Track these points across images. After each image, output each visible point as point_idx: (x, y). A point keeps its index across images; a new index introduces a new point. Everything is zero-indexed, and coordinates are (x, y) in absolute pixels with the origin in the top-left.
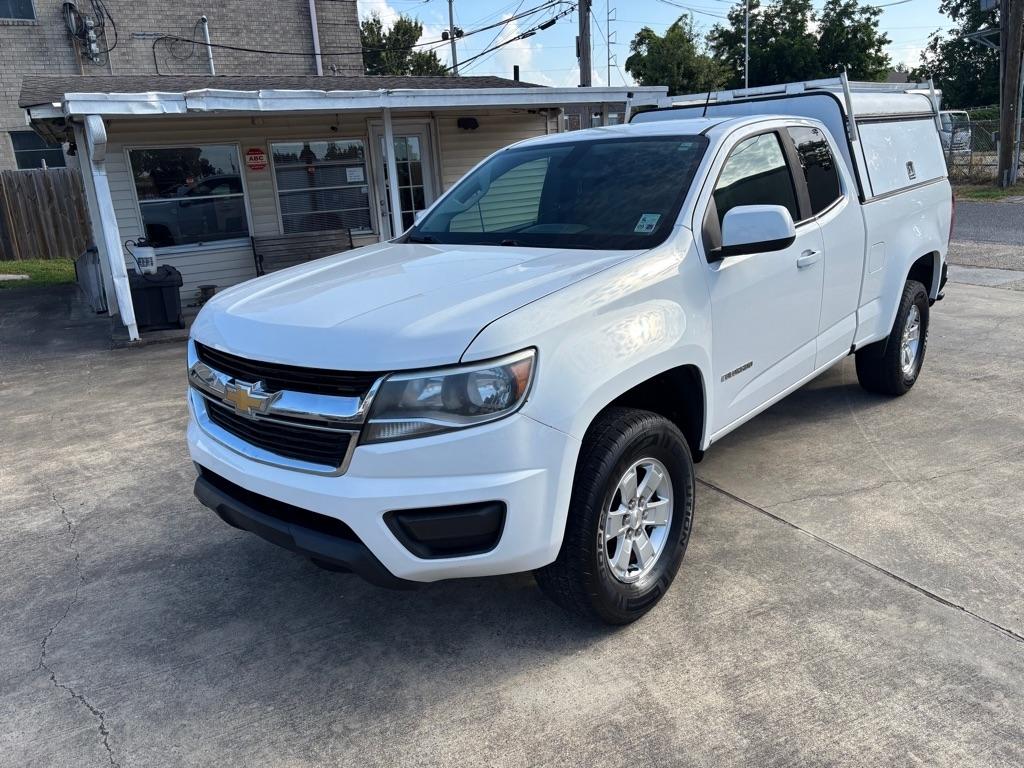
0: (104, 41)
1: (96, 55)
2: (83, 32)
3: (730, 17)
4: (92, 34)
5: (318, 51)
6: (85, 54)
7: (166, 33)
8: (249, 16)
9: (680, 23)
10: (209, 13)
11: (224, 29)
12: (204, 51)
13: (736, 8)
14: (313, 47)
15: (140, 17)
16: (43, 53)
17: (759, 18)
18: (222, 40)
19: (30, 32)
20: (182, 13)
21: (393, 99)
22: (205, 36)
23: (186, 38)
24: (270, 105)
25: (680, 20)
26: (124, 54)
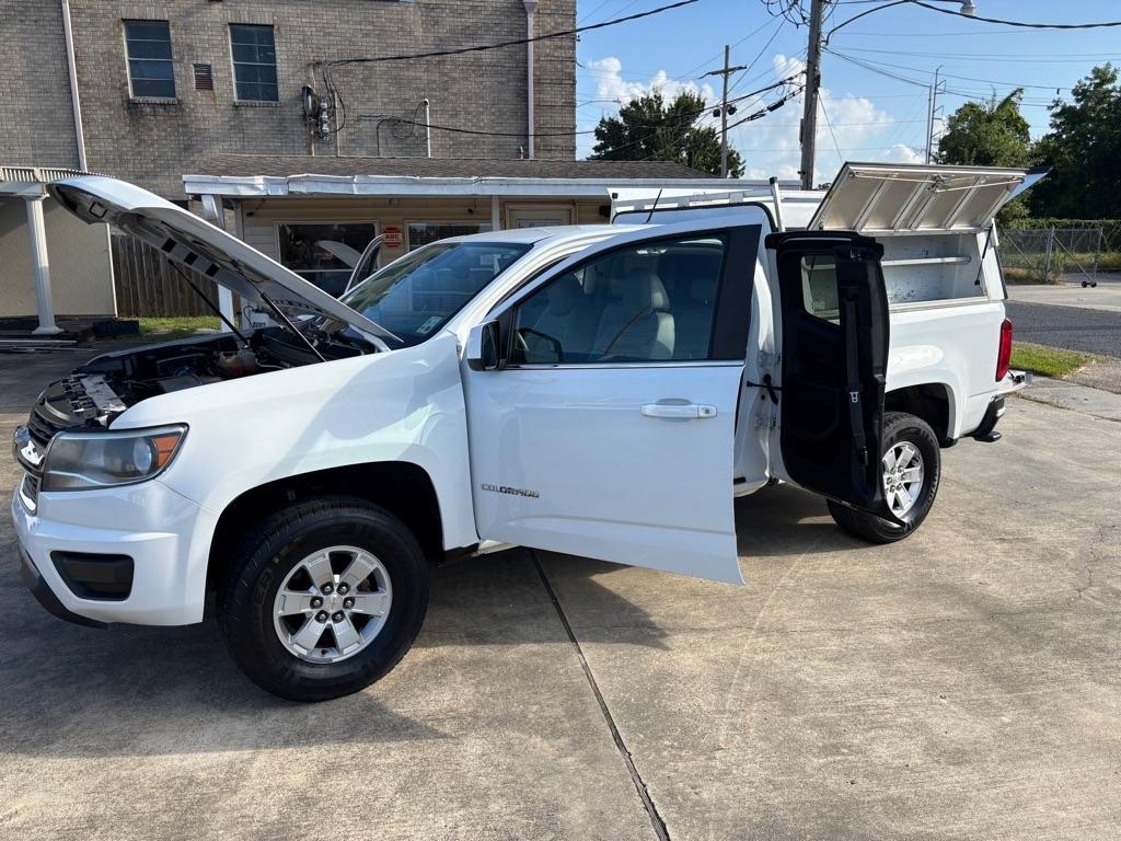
0: (335, 121)
1: (326, 134)
2: (317, 112)
3: (1075, 92)
4: (325, 116)
5: (531, 131)
6: (317, 133)
7: (389, 114)
8: (468, 99)
9: (1014, 99)
10: (431, 97)
11: (444, 111)
12: (423, 131)
13: (1084, 82)
14: (527, 128)
15: (369, 100)
16: (281, 132)
17: (1113, 94)
18: (442, 121)
19: (272, 113)
20: (407, 96)
21: (486, 187)
22: (425, 117)
23: (408, 120)
24: (364, 190)
25: (1012, 95)
26: (351, 134)
